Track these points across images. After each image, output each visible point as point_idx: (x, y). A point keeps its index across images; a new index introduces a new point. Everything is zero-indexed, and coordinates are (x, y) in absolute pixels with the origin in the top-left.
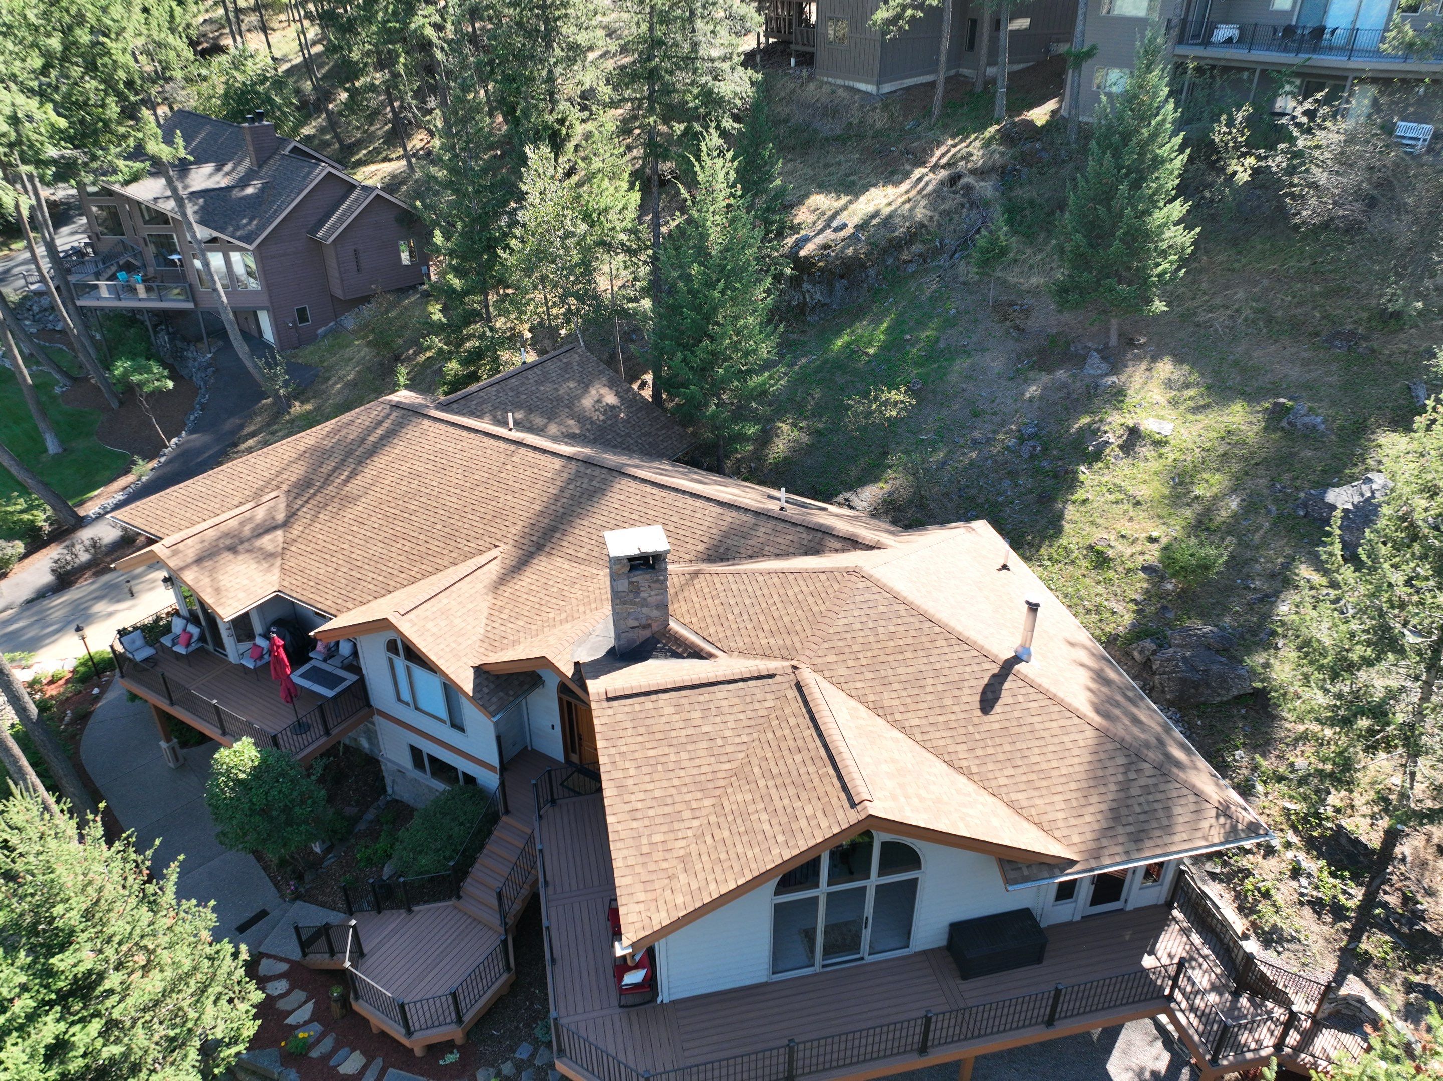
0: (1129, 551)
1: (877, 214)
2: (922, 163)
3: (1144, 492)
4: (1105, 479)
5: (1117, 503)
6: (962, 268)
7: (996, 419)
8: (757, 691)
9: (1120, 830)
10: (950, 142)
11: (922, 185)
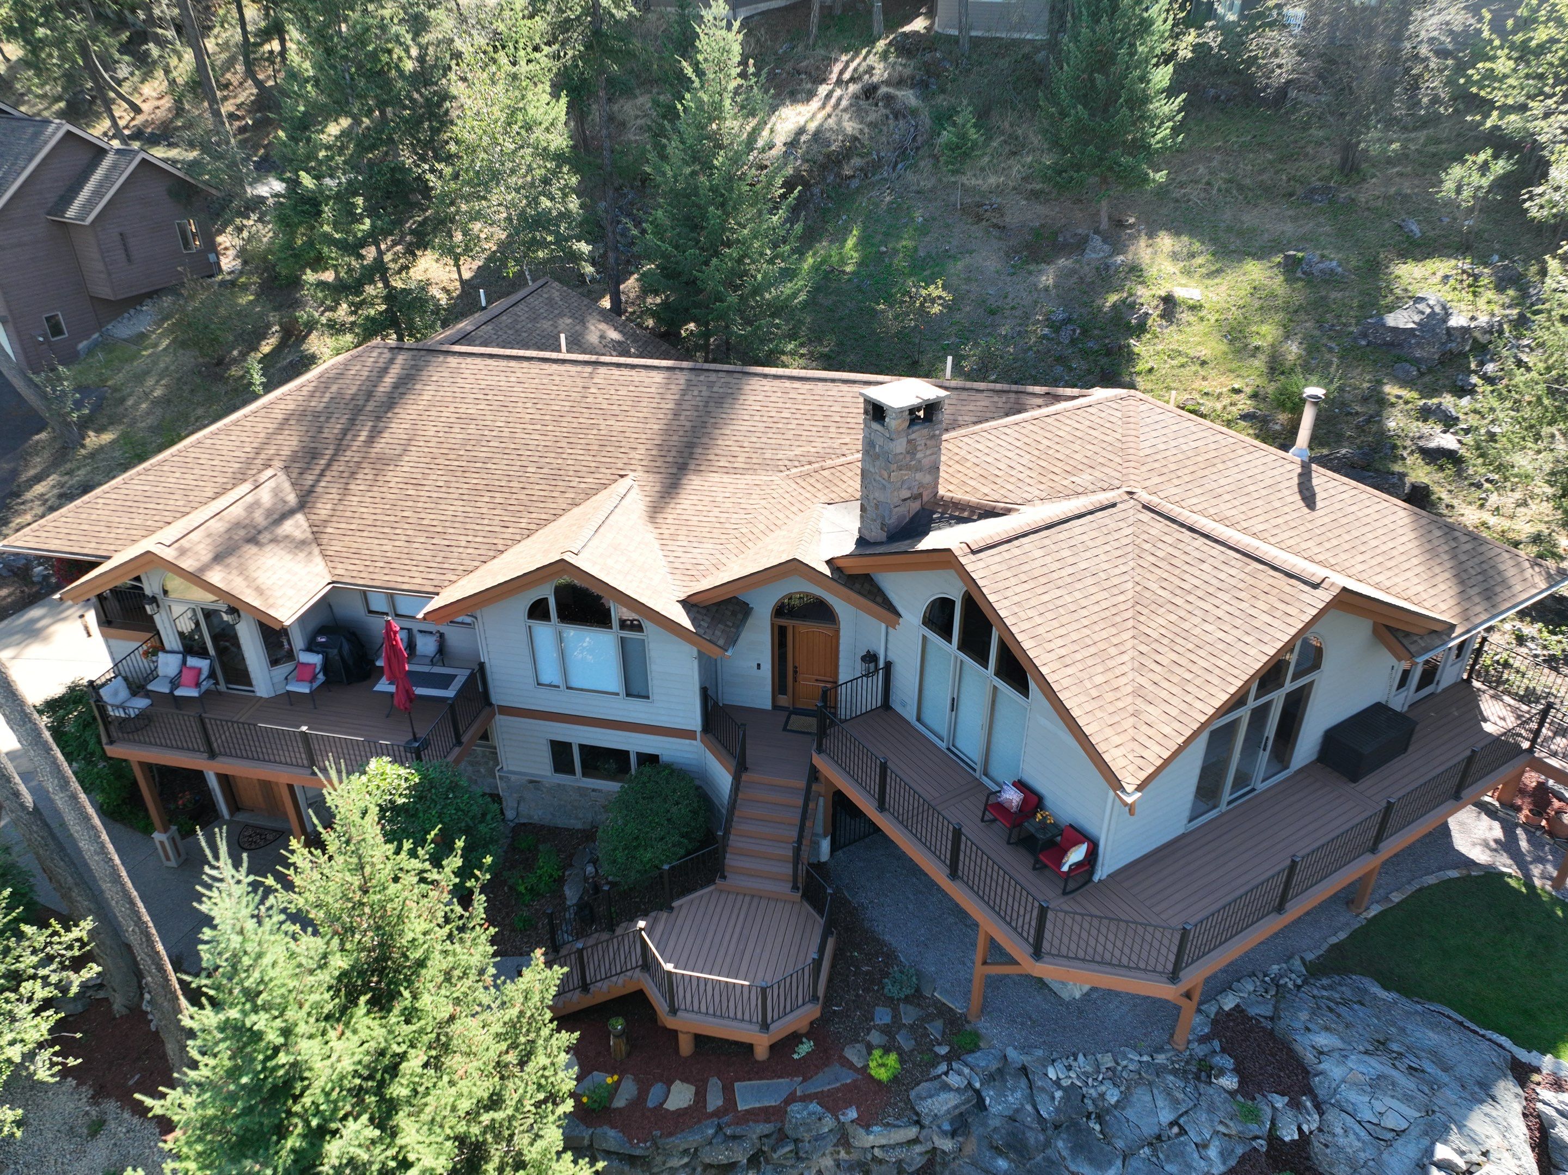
0: (1219, 406)
1: (801, 131)
2: (824, 81)
3: (1204, 352)
4: (1160, 347)
5: (1182, 366)
6: (910, 177)
7: (1018, 313)
8: (1107, 521)
9: (1472, 592)
10: (844, 58)
11: (833, 101)
